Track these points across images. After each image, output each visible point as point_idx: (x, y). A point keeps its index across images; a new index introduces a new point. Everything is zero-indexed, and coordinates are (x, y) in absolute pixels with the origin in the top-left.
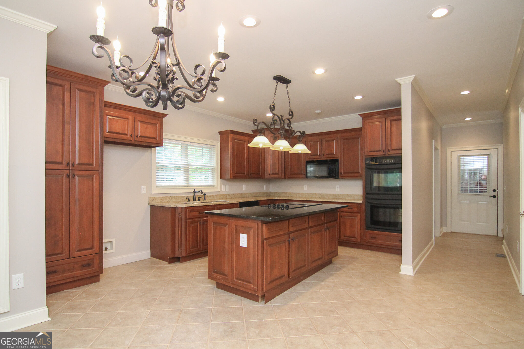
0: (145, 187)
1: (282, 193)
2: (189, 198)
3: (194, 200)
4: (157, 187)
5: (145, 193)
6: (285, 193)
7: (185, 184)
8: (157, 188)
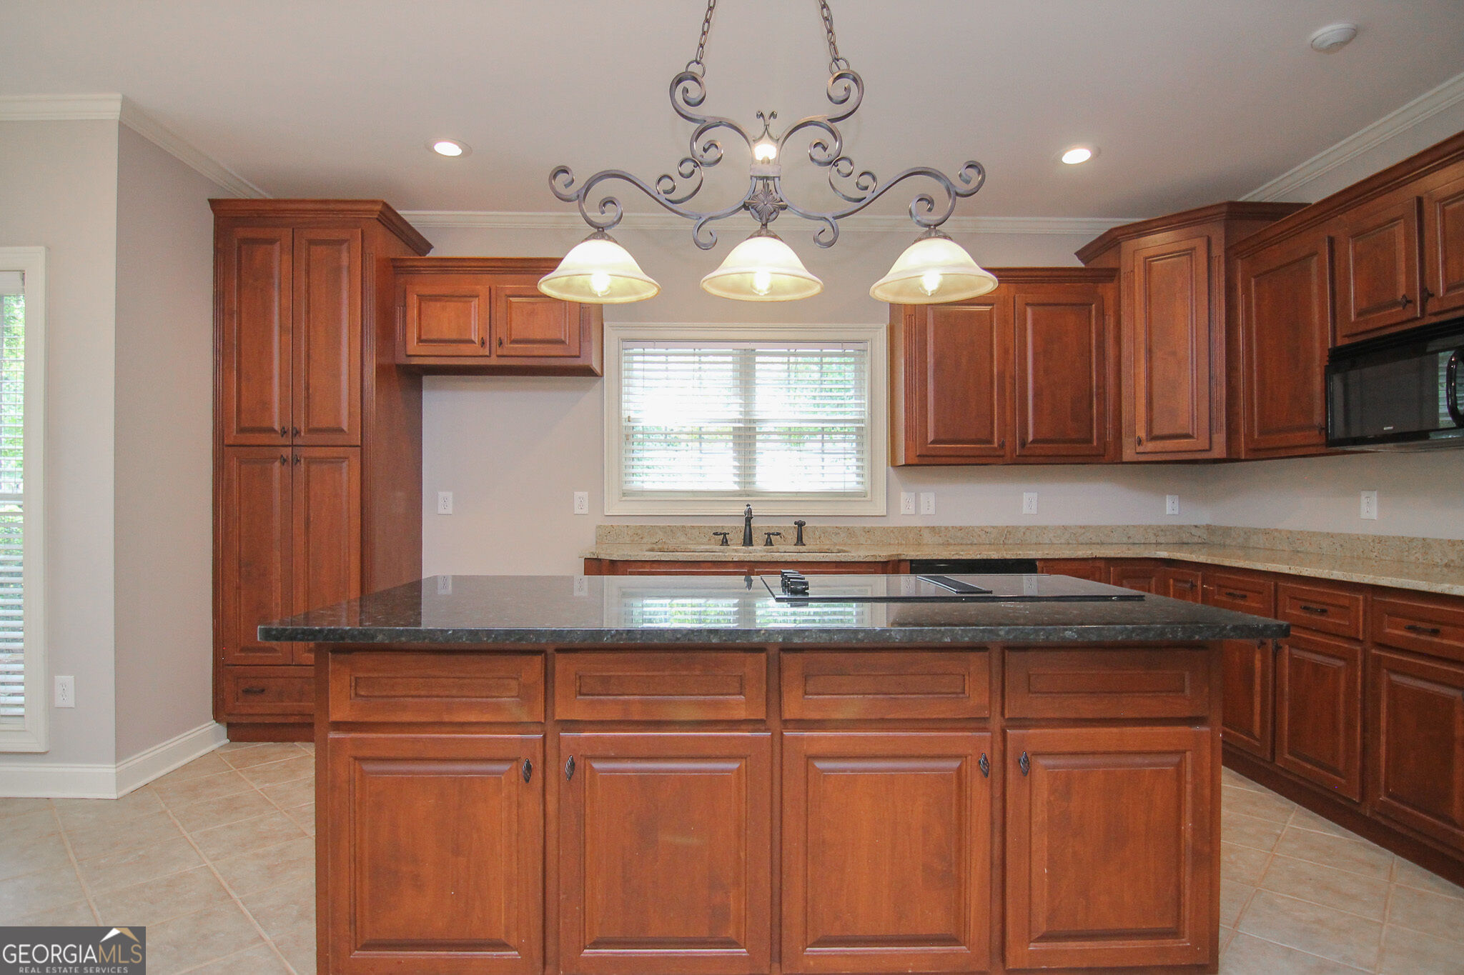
0: (586, 493)
1: (1256, 531)
2: (725, 534)
3: (748, 541)
4: (624, 494)
5: (585, 511)
6: (1266, 532)
7: (736, 488)
8: (624, 498)
